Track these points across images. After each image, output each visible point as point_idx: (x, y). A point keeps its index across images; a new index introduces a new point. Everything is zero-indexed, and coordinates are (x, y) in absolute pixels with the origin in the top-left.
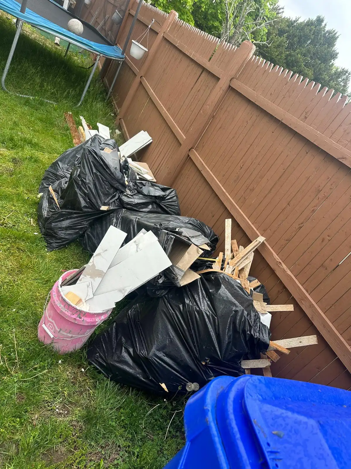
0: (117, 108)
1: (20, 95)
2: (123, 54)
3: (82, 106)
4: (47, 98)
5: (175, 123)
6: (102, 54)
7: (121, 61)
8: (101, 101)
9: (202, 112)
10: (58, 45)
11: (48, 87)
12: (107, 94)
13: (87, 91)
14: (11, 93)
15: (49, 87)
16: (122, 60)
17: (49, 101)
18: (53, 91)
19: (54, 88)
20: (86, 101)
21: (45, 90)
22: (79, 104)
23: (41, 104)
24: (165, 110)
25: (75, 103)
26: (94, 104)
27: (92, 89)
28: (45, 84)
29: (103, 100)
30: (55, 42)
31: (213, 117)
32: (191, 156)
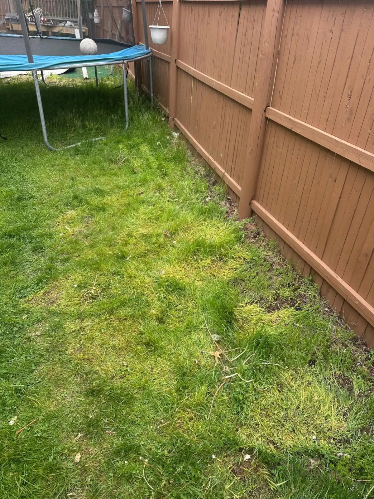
0: (165, 109)
1: (68, 147)
2: (147, 48)
3: (130, 126)
4: (94, 137)
5: (233, 90)
6: (125, 60)
7: (149, 57)
8: (146, 111)
9: (261, 55)
10: (88, 79)
11: (90, 124)
12: (150, 100)
13: (129, 108)
14: (59, 150)
15: (92, 124)
16: (148, 55)
17: (96, 139)
18: (97, 126)
19: (97, 122)
20: (131, 119)
21: (89, 130)
22: (127, 126)
23: (91, 145)
24: (215, 81)
25: (122, 127)
26: (141, 117)
27: (132, 103)
28: (87, 123)
29: (148, 108)
30: (84, 77)
31: (279, 53)
32: (270, 117)
